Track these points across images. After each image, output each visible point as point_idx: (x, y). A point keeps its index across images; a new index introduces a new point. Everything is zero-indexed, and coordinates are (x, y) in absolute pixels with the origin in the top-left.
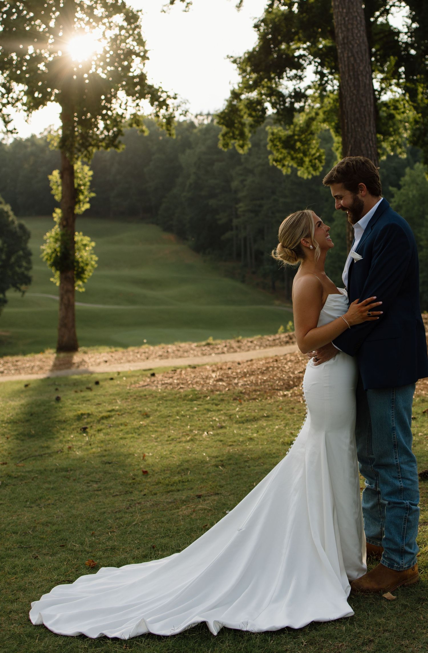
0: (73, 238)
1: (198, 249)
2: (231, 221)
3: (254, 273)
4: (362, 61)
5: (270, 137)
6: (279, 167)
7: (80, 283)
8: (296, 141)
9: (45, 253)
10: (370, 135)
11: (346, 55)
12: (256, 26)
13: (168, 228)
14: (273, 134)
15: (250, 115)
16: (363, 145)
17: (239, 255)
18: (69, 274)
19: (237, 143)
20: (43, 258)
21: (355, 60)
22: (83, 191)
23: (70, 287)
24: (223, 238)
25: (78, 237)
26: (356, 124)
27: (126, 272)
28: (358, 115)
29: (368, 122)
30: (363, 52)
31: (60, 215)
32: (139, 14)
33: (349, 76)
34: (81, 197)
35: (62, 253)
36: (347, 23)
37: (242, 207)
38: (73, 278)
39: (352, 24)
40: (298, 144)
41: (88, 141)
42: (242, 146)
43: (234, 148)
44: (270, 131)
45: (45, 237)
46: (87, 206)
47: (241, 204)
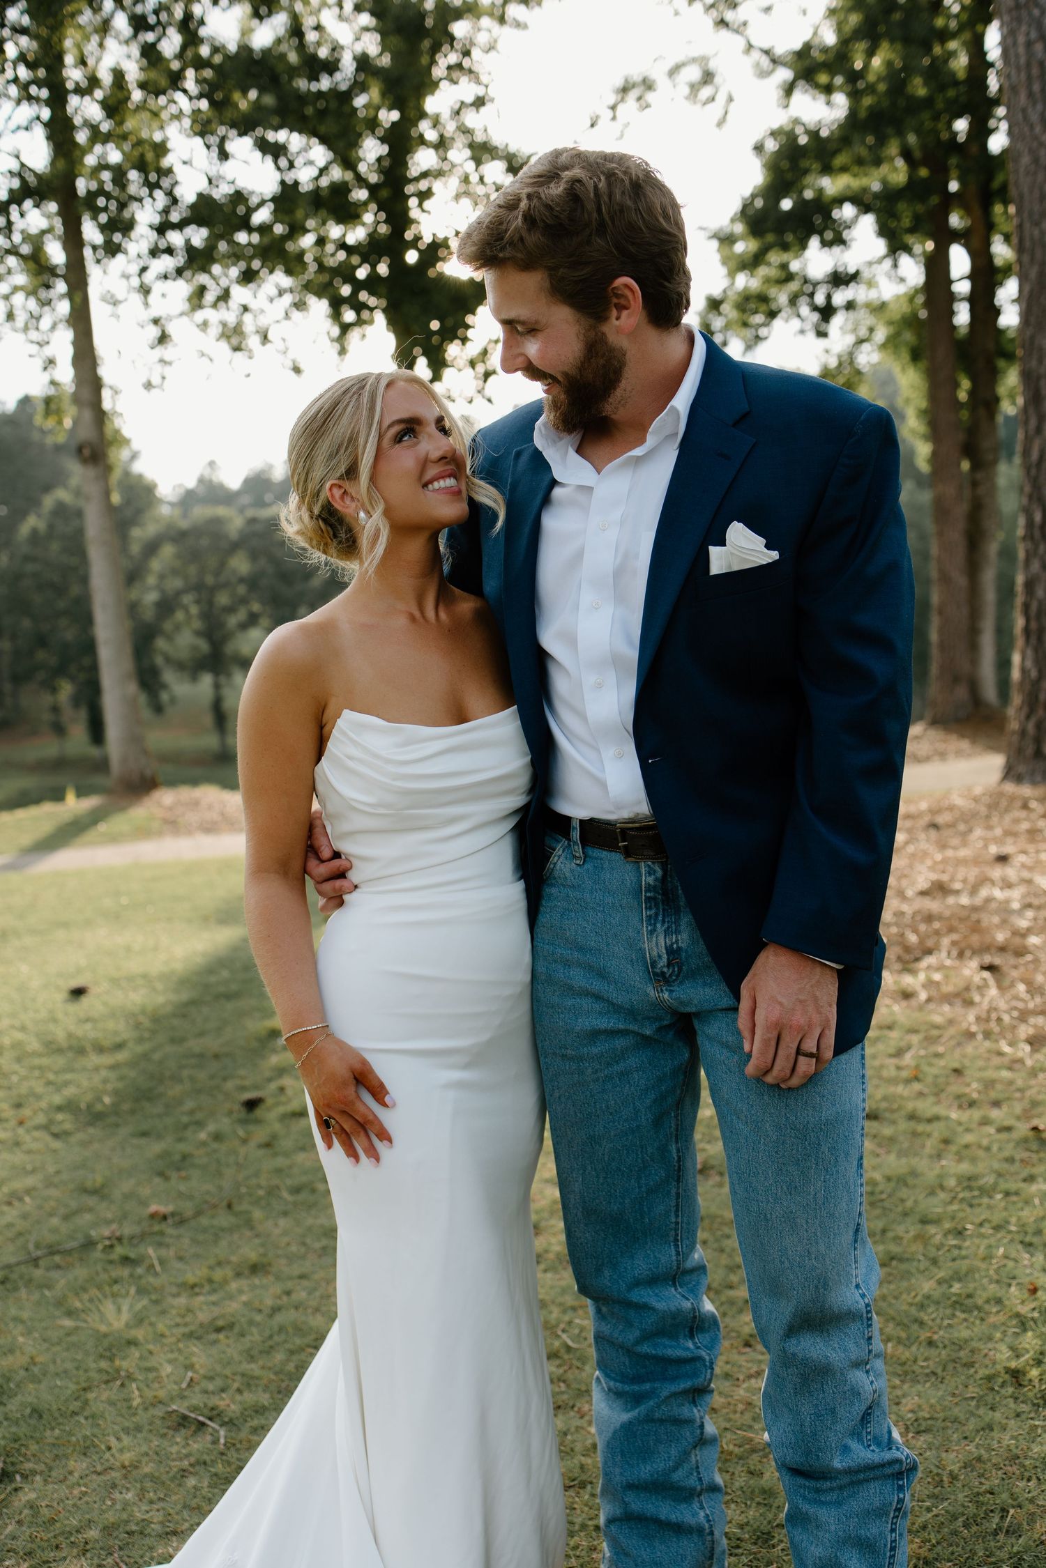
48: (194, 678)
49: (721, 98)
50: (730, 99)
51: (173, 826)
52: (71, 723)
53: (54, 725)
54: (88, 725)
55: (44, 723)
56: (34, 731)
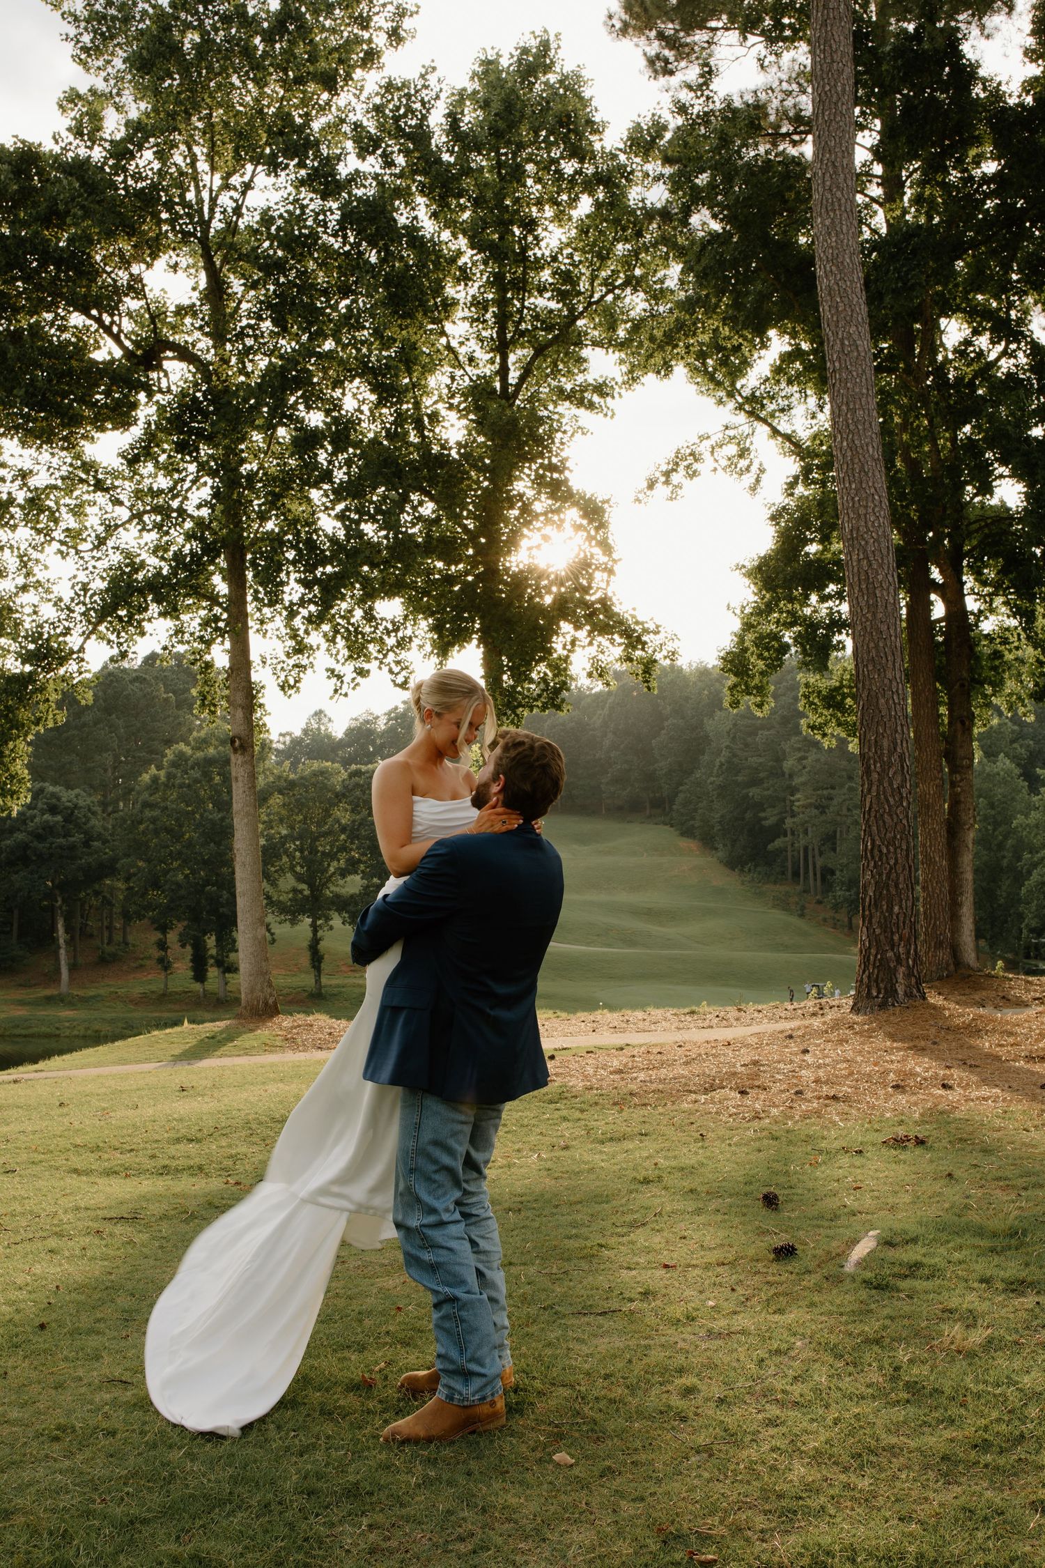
1: (734, 863)
2: (782, 821)
3: (819, 902)
4: (881, 566)
5: (802, 690)
6: (818, 737)
8: (844, 696)
10: (894, 684)
11: (855, 557)
12: (773, 518)
13: (687, 833)
14: (807, 685)
15: (760, 656)
16: (882, 701)
17: (796, 874)
19: (751, 700)
21: (870, 565)
24: (770, 847)
26: (870, 668)
27: (623, 897)
28: (874, 653)
29: (890, 663)
30: (884, 552)
32: (606, 506)
33: (861, 590)
36: (857, 505)
37: (800, 799)
39: (866, 507)
40: (849, 701)
41: (516, 699)
42: (760, 706)
43: (748, 707)
44: (803, 680)
47: (798, 796)
48: (294, 922)
49: (754, 468)
50: (762, 471)
51: (291, 1042)
52: (177, 959)
53: (161, 961)
54: (192, 961)
55: (150, 958)
56: (142, 966)
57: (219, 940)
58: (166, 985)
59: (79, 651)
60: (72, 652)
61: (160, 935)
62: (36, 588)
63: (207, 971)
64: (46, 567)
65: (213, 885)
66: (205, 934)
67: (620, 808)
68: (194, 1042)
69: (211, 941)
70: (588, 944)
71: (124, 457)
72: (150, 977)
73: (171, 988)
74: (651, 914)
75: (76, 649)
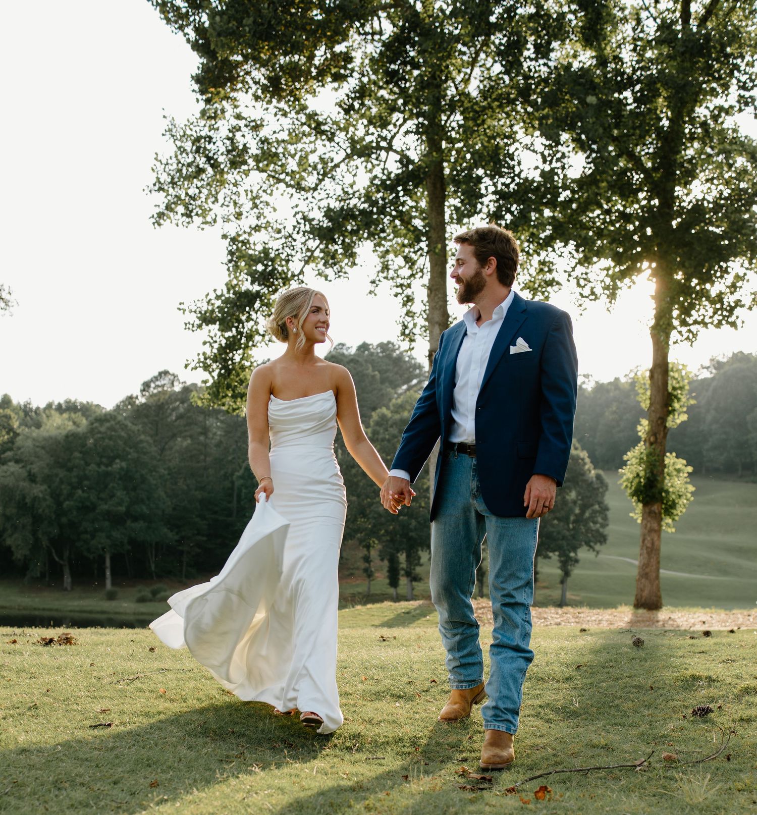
0: (663, 461)
7: (669, 521)
9: (625, 478)
18: (655, 508)
20: (621, 484)
22: (679, 396)
23: (655, 526)
25: (670, 459)
27: (717, 537)
31: (647, 428)
34: (676, 405)
35: (648, 479)
38: (660, 513)
45: (625, 458)
46: (684, 417)
52: (377, 570)
53: (366, 570)
54: (389, 571)
55: (358, 569)
56: (352, 574)
57: (408, 557)
58: (369, 588)
59: (300, 274)
60: (293, 276)
61: (365, 552)
62: (266, 228)
63: (399, 579)
64: (275, 210)
65: (404, 515)
66: (398, 552)
67: (717, 470)
68: (392, 616)
69: (402, 557)
70: (690, 572)
71: (340, 106)
72: (358, 582)
73: (372, 592)
74: (741, 551)
75: (296, 273)
